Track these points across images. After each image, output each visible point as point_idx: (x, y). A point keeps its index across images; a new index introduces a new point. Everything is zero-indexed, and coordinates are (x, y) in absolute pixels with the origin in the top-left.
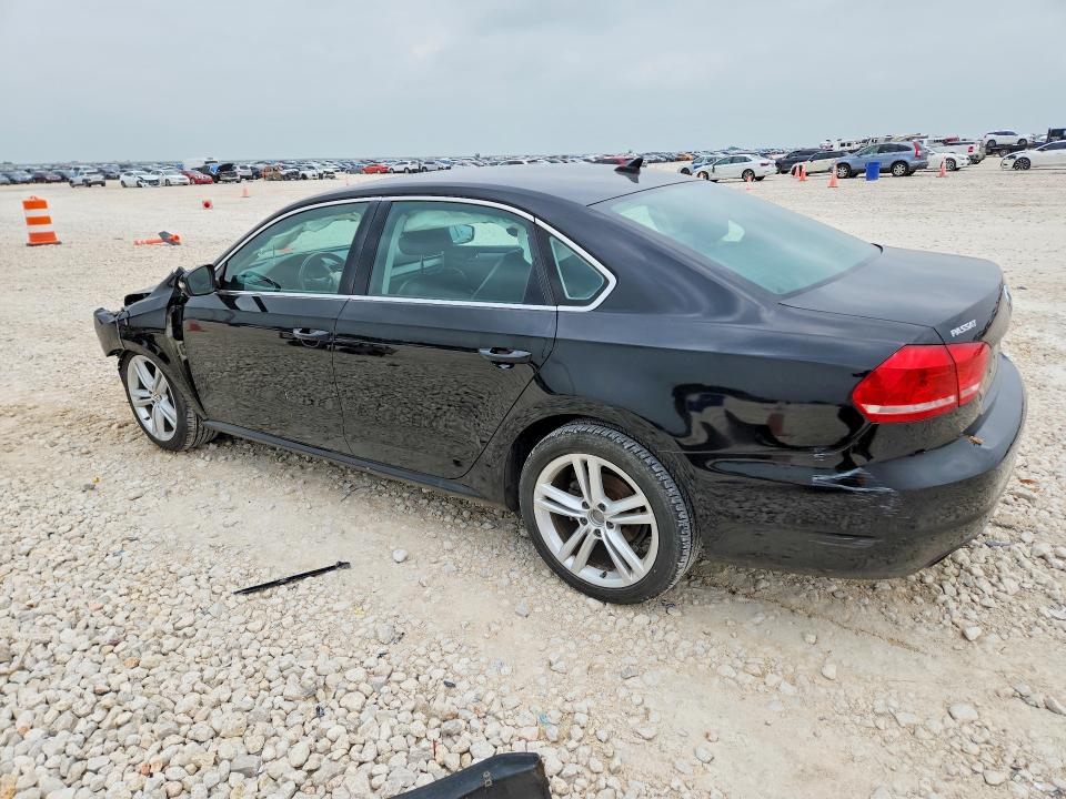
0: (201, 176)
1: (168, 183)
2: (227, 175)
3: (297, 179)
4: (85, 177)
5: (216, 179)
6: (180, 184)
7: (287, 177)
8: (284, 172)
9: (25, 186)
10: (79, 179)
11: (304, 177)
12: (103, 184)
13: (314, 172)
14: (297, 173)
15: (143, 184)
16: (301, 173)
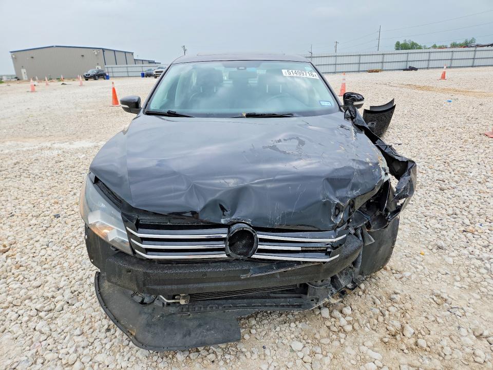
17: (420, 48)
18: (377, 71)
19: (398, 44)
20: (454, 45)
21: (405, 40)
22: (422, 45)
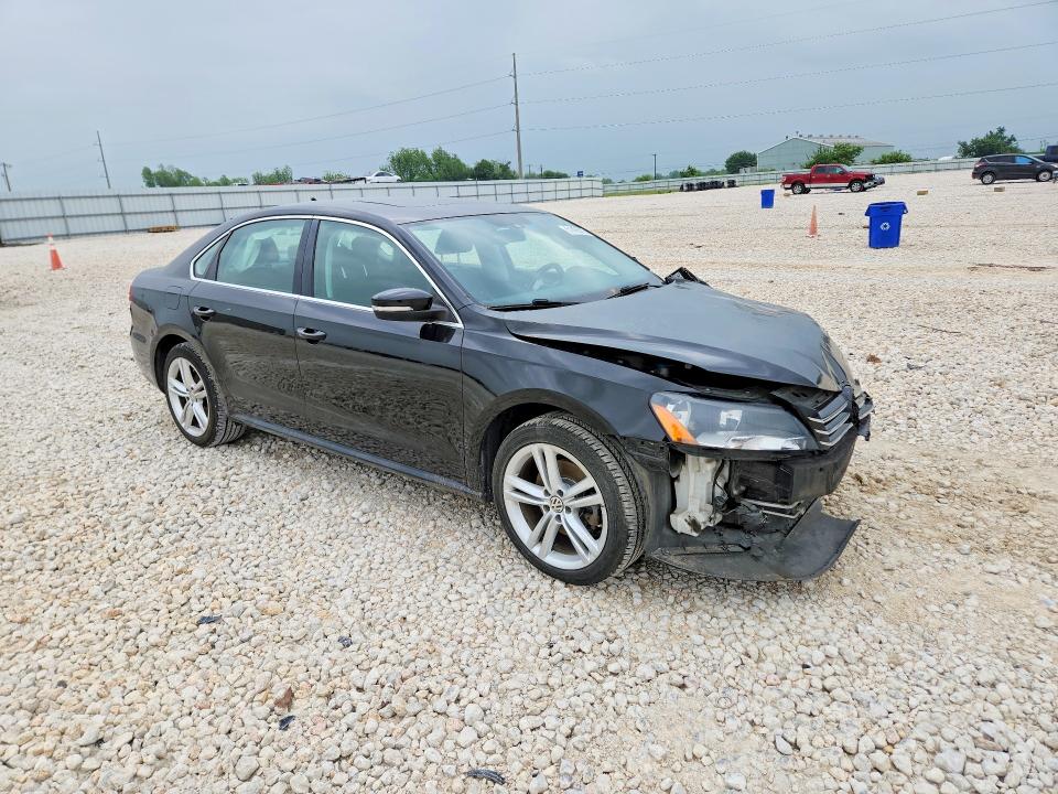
17: (196, 183)
18: (169, 230)
19: (147, 173)
20: (259, 180)
21: (161, 166)
22: (200, 177)
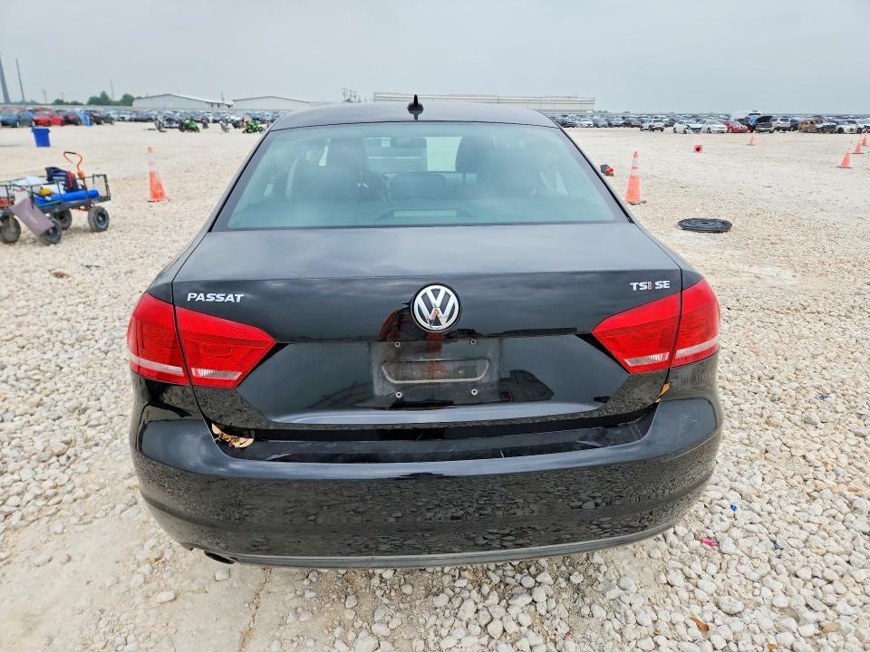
0: (739, 126)
1: (709, 131)
2: (763, 126)
3: (831, 132)
4: (651, 124)
5: (752, 129)
6: (718, 132)
7: (823, 130)
8: (819, 126)
9: (617, 128)
10: (646, 125)
11: (841, 131)
12: (662, 130)
13: (854, 126)
14: (833, 127)
15: (688, 131)
16: (838, 127)
